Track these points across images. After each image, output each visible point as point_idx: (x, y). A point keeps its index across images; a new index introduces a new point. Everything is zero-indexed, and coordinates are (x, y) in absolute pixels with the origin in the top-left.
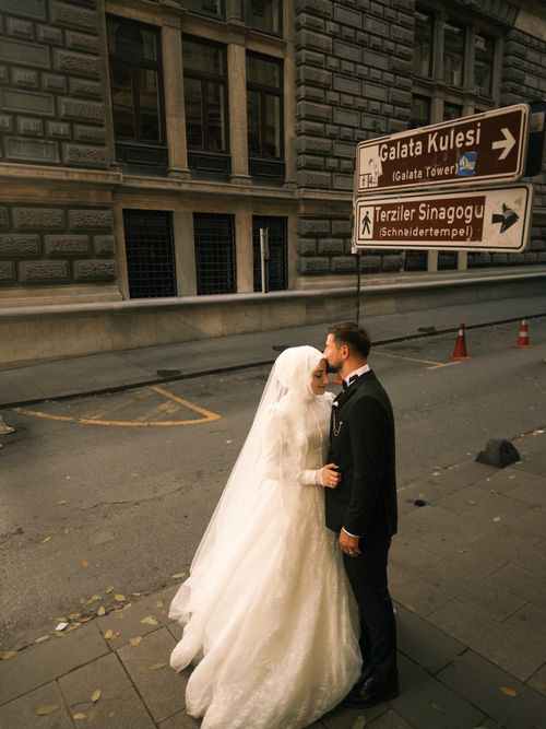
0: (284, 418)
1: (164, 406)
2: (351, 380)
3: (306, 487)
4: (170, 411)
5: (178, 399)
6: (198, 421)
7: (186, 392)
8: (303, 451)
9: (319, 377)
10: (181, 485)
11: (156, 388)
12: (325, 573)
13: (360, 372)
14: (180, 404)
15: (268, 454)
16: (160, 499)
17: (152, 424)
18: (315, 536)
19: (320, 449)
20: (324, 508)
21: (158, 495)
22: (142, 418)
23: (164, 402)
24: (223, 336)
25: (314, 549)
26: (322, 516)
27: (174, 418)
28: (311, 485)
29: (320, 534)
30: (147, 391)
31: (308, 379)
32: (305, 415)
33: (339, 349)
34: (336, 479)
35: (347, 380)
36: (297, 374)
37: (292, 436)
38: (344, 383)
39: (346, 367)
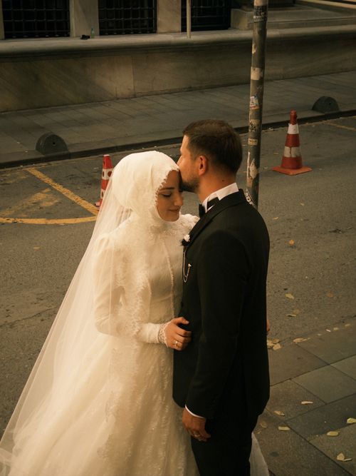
0: (118, 252)
1: (39, 196)
2: (209, 204)
3: (147, 345)
4: (46, 204)
5: (59, 187)
6: (79, 220)
7: (72, 177)
8: (144, 298)
9: (167, 196)
10: (41, 309)
11: (34, 171)
12: (168, 456)
13: (221, 194)
14: (60, 194)
15: (99, 299)
16: (12, 326)
17: (18, 220)
18: (157, 409)
19: (171, 295)
20: (171, 374)
21: (9, 320)
22: (7, 213)
23: (40, 191)
24: (135, 96)
25: (154, 426)
26: (168, 383)
27: (49, 214)
28: (153, 344)
29: (164, 407)
30: (19, 174)
31: (151, 200)
32: (150, 250)
33: (195, 159)
34: (182, 339)
35: (205, 204)
36: (137, 191)
37: (128, 277)
38: (201, 208)
39: (204, 185)
